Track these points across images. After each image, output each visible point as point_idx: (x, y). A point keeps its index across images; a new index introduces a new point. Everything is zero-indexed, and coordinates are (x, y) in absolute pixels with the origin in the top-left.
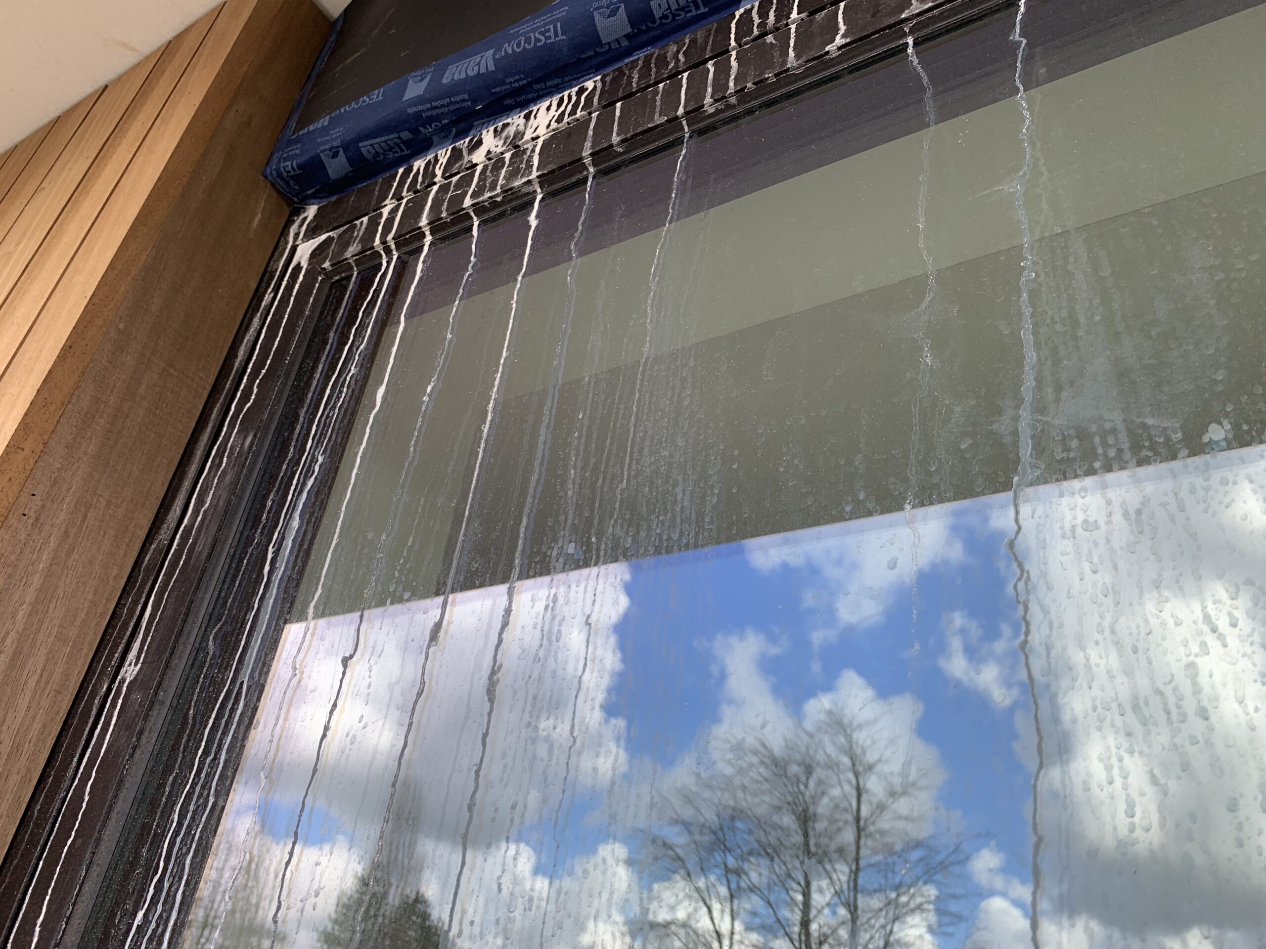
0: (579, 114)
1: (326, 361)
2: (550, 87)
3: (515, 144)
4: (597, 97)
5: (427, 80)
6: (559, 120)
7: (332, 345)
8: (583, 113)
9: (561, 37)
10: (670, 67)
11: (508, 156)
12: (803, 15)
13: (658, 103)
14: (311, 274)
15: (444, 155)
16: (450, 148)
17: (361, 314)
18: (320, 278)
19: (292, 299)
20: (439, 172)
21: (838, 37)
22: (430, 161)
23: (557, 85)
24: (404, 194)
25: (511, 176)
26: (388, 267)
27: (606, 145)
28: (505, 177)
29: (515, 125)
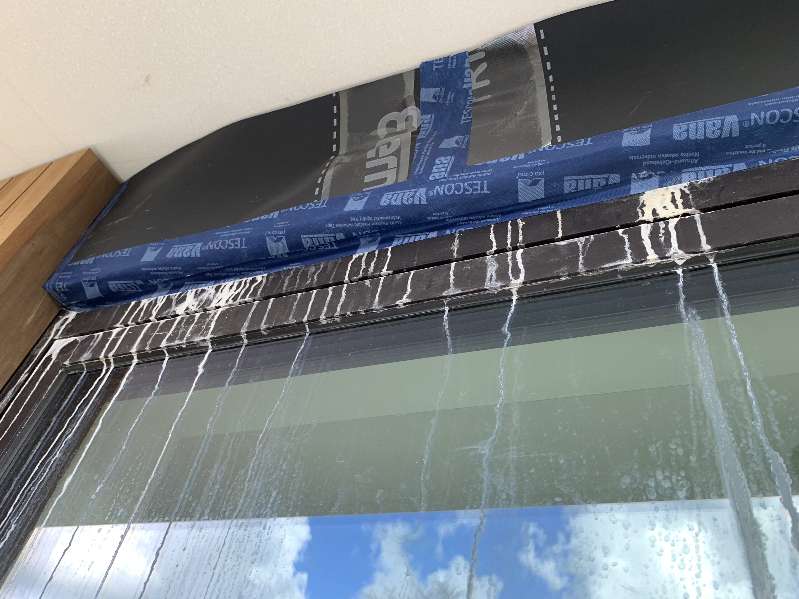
0: (247, 299)
1: (44, 440)
2: (236, 272)
3: (204, 307)
4: (261, 289)
5: (159, 251)
6: (235, 299)
7: (52, 427)
8: (250, 299)
9: (244, 247)
10: (308, 283)
11: (198, 315)
12: (390, 272)
13: (294, 307)
14: (56, 366)
15: (161, 300)
16: (166, 296)
17: (77, 408)
18: (60, 371)
19: (38, 383)
20: (154, 313)
21: (405, 296)
22: (152, 301)
23: (241, 272)
24: (129, 323)
25: (196, 332)
26: (105, 375)
27: (256, 329)
28: (191, 332)
29: (209, 293)
